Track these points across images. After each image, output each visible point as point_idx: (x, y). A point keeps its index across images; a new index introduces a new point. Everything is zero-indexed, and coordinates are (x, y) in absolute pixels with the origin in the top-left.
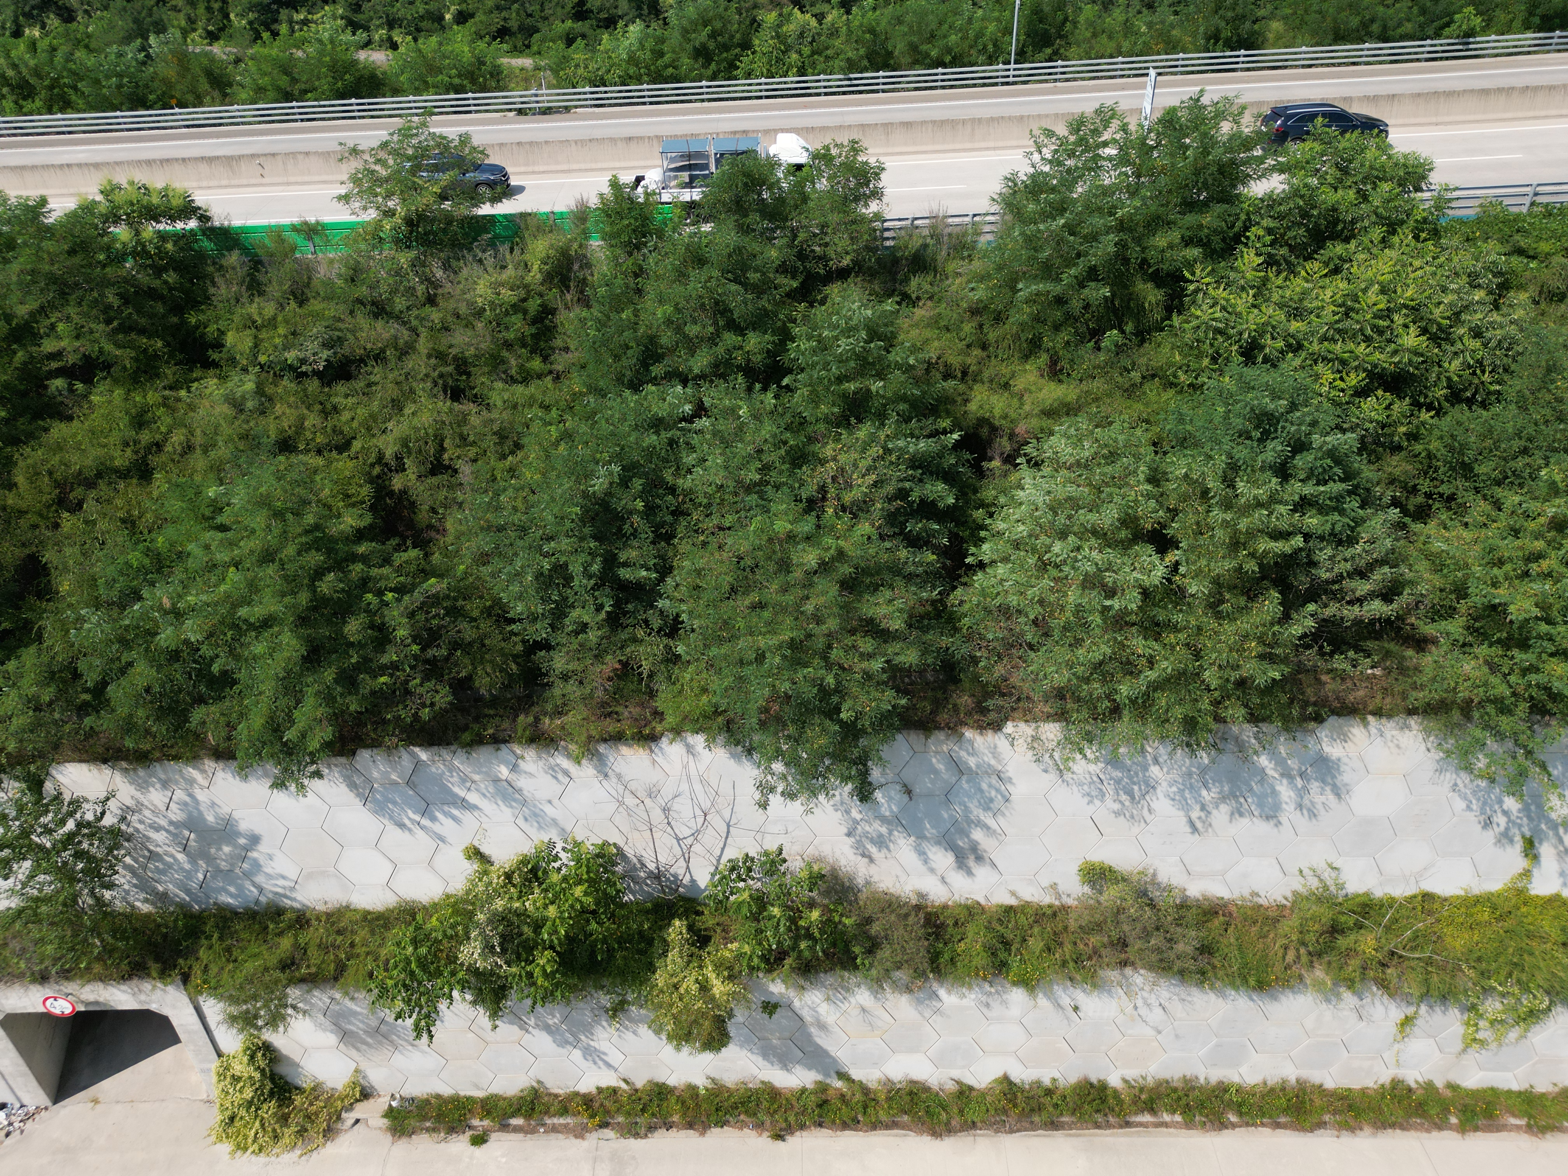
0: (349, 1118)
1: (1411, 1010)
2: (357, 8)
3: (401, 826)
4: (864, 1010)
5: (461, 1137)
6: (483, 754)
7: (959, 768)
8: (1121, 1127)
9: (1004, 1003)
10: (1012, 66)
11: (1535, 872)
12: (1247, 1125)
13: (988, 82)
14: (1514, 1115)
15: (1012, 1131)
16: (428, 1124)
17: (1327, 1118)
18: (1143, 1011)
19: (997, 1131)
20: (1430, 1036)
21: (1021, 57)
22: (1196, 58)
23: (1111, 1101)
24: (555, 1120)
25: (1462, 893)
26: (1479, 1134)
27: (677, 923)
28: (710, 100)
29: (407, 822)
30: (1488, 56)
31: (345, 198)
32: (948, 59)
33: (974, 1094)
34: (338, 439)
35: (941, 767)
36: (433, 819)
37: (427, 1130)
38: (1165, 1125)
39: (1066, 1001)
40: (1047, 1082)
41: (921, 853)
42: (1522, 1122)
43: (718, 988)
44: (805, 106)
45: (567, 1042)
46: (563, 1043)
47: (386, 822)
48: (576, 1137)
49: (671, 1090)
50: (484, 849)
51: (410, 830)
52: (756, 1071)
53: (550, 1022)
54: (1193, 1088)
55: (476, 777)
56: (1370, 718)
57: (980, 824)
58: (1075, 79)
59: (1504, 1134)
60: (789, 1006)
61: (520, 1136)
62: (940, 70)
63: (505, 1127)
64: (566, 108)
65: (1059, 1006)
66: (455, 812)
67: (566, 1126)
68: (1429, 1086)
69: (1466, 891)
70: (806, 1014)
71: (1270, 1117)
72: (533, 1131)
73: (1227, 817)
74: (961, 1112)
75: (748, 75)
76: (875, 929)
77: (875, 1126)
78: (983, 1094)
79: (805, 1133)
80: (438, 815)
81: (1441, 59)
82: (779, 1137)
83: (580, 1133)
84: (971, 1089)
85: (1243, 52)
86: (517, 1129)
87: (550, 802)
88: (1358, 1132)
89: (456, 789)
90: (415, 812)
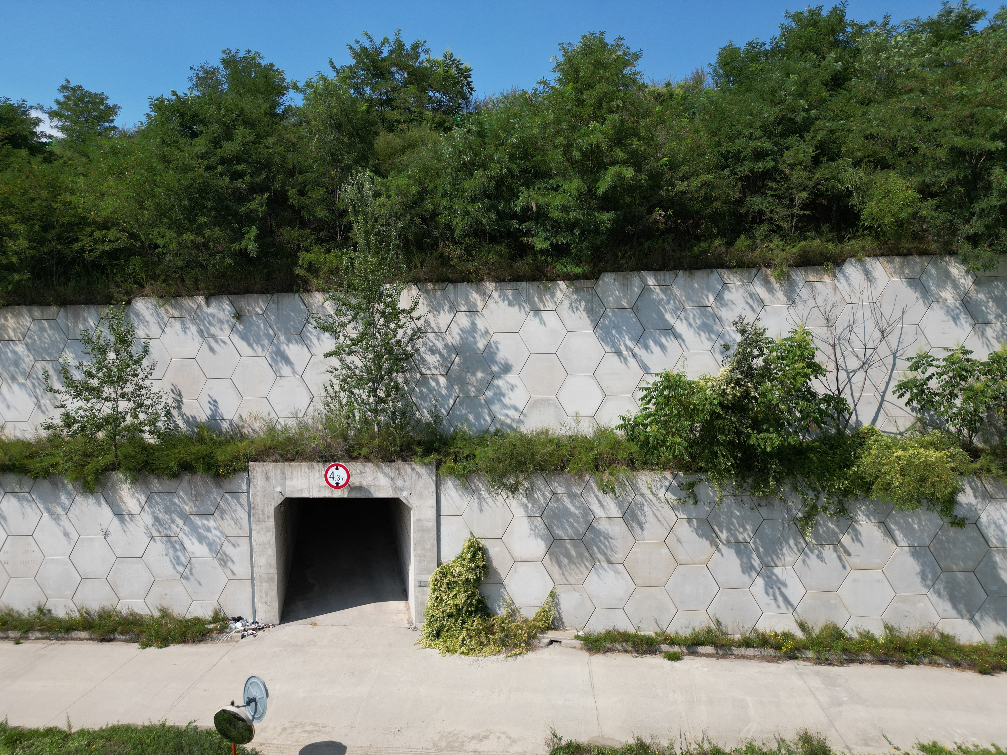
0: (543, 638)
3: (619, 353)
5: (655, 656)
24: (743, 651)
29: (623, 349)
36: (647, 347)
45: (752, 568)
46: (748, 568)
47: (608, 349)
48: (769, 662)
51: (625, 359)
52: (935, 619)
53: (741, 537)
55: (687, 304)
60: (976, 523)
61: (712, 660)
63: (695, 653)
66: (664, 340)
67: (754, 656)
70: (992, 534)
72: (724, 656)
80: (651, 343)
82: (986, 673)
86: (707, 655)
89: (668, 316)
90: (631, 339)
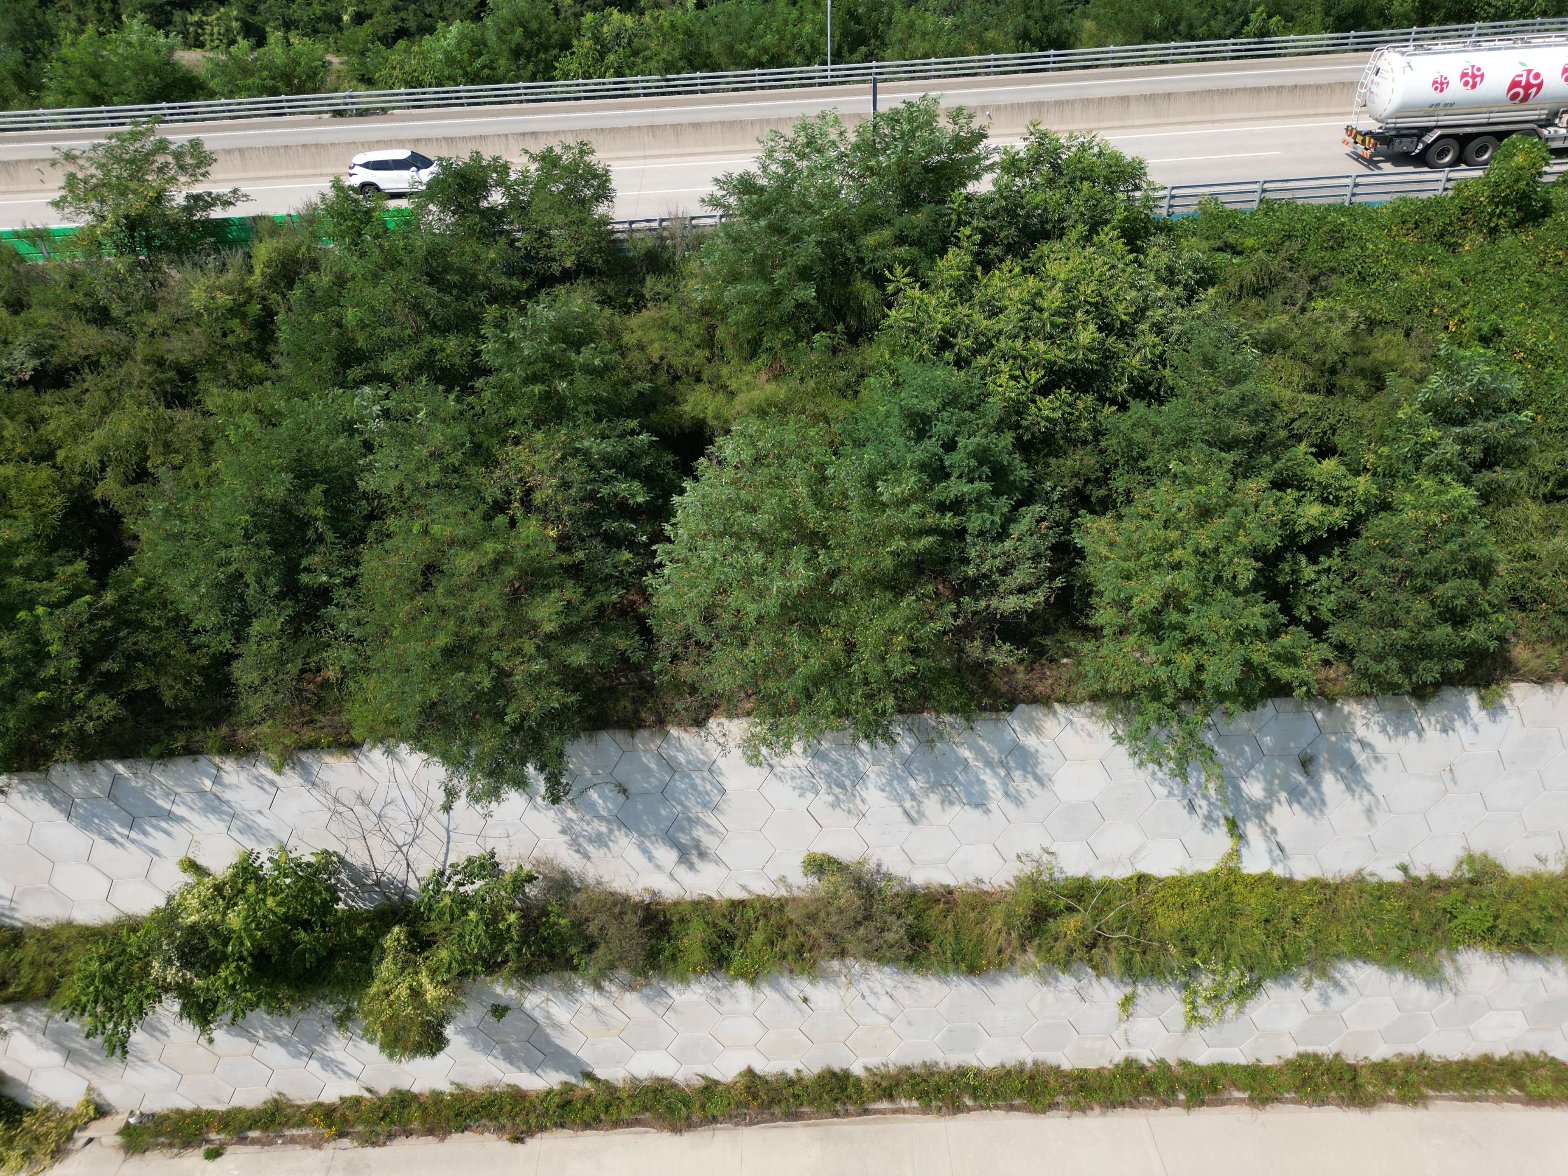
0: (81, 1137)
1: (1129, 990)
2: (253, 9)
3: (113, 841)
4: (595, 1009)
5: (196, 1151)
6: (182, 765)
7: (671, 767)
8: (860, 1115)
9: (733, 996)
10: (829, 67)
11: (1244, 851)
12: (982, 1108)
13: (806, 83)
14: (1239, 1090)
15: (752, 1123)
16: (162, 1139)
17: (1060, 1099)
18: (871, 999)
19: (737, 1124)
20: (1153, 1015)
21: (838, 58)
22: (1010, 58)
23: (851, 1090)
24: (295, 1132)
25: (1177, 874)
26: (1204, 1108)
27: (396, 929)
28: (528, 101)
29: (116, 836)
30: (1290, 55)
31: (56, 204)
32: (765, 59)
33: (720, 1088)
34: (40, 449)
35: (653, 766)
36: (145, 833)
37: (163, 1145)
38: (903, 1111)
39: (794, 993)
40: (791, 1073)
41: (646, 852)
42: (1245, 1095)
43: (431, 993)
44: (621, 107)
45: (301, 1054)
46: (297, 1055)
47: (95, 837)
48: (313, 1147)
49: (415, 1097)
50: (199, 861)
51: (122, 845)
52: (500, 1075)
53: (280, 1034)
54: (932, 1074)
55: (179, 790)
56: (1057, 706)
57: (698, 821)
58: (892, 80)
59: (1228, 1108)
60: (521, 1009)
61: (257, 1148)
62: (757, 71)
63: (242, 1140)
64: (383, 109)
65: (788, 998)
66: (163, 824)
67: (305, 1137)
68: (1162, 1065)
69: (1180, 871)
70: (537, 1014)
71: (1004, 1099)
72: (270, 1143)
73: (939, 806)
74: (703, 1107)
75: (566, 76)
76: (592, 929)
77: (616, 1124)
78: (729, 1088)
79: (545, 1135)
80: (149, 829)
81: (1246, 57)
82: (518, 1139)
83: (317, 1143)
84: (717, 1083)
85: (1052, 52)
86: (254, 1142)
87: (260, 812)
88: (1089, 1112)
89: (160, 802)
90: (122, 826)
